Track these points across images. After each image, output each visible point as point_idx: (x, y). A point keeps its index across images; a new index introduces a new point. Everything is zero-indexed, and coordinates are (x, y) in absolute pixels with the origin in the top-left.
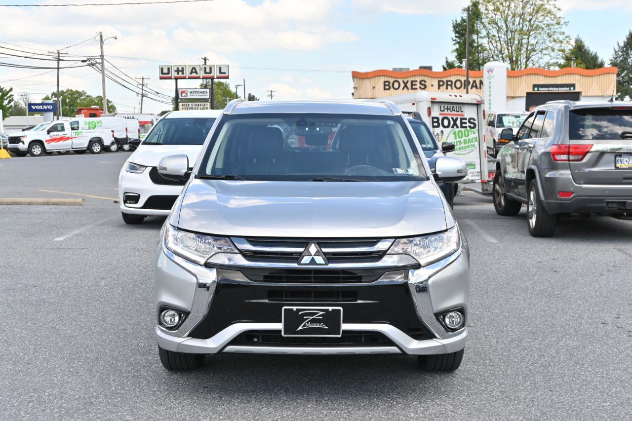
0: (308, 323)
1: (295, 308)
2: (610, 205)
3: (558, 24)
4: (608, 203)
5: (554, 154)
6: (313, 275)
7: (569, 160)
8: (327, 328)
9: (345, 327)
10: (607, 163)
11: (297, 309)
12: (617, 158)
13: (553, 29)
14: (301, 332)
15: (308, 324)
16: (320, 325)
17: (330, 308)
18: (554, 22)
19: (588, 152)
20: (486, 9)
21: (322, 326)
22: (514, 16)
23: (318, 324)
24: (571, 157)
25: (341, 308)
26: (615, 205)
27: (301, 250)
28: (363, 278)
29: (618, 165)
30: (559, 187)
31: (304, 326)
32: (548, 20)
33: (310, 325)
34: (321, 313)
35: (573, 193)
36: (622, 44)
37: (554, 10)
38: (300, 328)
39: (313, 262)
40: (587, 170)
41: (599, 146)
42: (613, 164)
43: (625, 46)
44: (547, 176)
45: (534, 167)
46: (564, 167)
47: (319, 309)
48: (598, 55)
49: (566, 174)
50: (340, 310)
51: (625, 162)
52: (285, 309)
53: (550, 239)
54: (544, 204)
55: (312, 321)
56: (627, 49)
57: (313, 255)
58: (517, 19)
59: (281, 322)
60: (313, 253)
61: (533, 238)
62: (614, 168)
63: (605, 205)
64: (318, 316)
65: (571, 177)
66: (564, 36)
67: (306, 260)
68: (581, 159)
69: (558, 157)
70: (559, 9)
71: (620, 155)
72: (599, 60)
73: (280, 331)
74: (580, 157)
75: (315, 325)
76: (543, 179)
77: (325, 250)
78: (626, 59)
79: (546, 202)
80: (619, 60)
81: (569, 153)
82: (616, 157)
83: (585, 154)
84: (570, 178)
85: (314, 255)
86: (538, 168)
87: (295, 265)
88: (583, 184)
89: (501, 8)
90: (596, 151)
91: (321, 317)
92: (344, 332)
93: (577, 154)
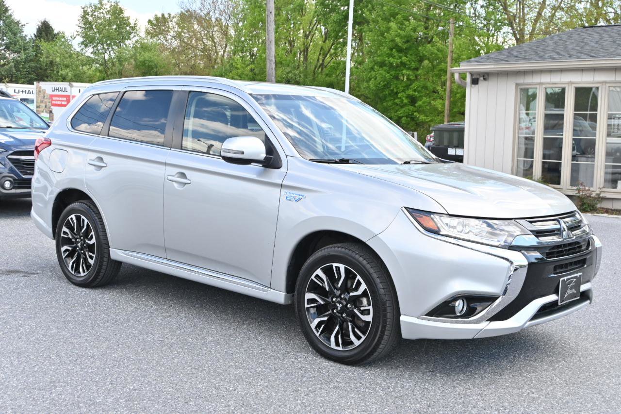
0: (569, 290)
8: (575, 292)
11: (566, 279)
14: (566, 299)
17: (578, 275)
23: (573, 290)
27: (558, 226)
31: (568, 293)
34: (575, 280)
38: (566, 295)
39: (568, 236)
47: (574, 276)
50: (581, 275)
52: (562, 281)
55: (571, 288)
57: (566, 230)
64: (573, 283)
75: (571, 292)
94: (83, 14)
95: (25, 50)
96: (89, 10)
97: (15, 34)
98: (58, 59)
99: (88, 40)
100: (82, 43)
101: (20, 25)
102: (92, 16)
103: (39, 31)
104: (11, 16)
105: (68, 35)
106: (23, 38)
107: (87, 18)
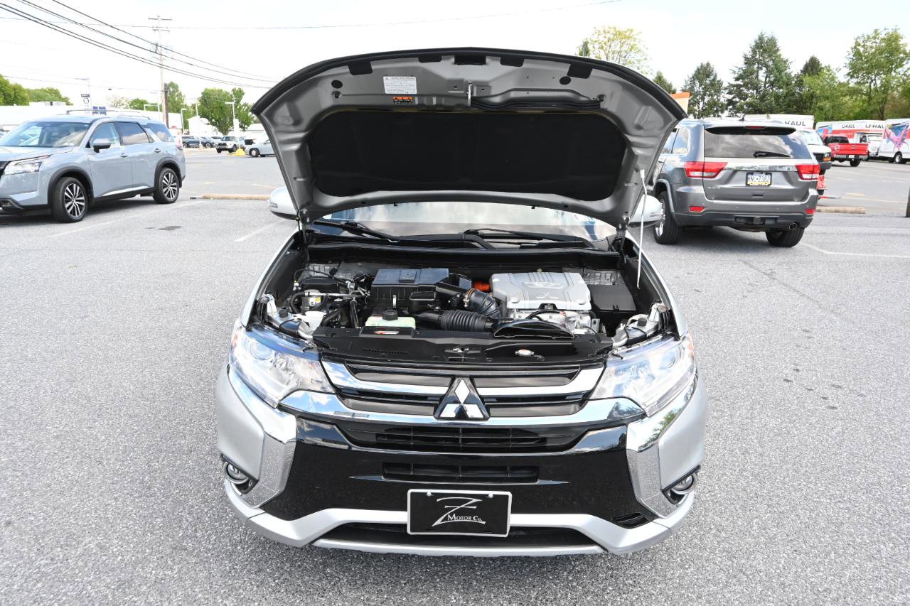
0: (451, 514)
1: (429, 492)
2: (738, 220)
3: (646, 59)
4: (737, 217)
5: (688, 171)
6: (461, 437)
7: (703, 177)
8: (484, 523)
9: (516, 520)
10: (739, 181)
11: (432, 493)
12: (749, 176)
13: (642, 63)
14: (439, 528)
15: (452, 516)
16: (472, 519)
17: (491, 494)
18: (643, 58)
19: (722, 169)
20: (594, 47)
21: (475, 521)
22: (613, 53)
23: (470, 518)
24: (705, 174)
25: (509, 493)
26: (742, 220)
27: (442, 391)
28: (548, 440)
29: (749, 183)
30: (691, 202)
31: (446, 519)
32: (638, 56)
33: (455, 519)
34: (475, 500)
35: (704, 207)
36: (691, 76)
37: (643, 49)
38: (438, 522)
39: (461, 414)
40: (719, 186)
41: (733, 163)
42: (745, 182)
43: (693, 77)
44: (678, 190)
45: (664, 181)
46: (696, 183)
47: (472, 494)
48: (673, 84)
49: (699, 190)
50: (507, 496)
51: (755, 179)
52: (412, 494)
53: (675, 246)
54: (675, 217)
55: (459, 513)
56: (694, 80)
57: (462, 401)
58: (616, 55)
59: (405, 510)
60: (462, 398)
61: (657, 244)
62: (745, 185)
63: (734, 220)
64: (468, 505)
65: (703, 192)
66: (649, 69)
67: (450, 411)
68: (715, 177)
69: (692, 174)
70: (647, 48)
71: (752, 173)
72: (673, 88)
73: (404, 526)
74: (714, 174)
75: (462, 519)
76: (674, 192)
77: (484, 392)
78: (693, 87)
79: (677, 215)
80: (688, 87)
81: (703, 170)
82: (747, 174)
83: (718, 171)
84: (702, 194)
85: (465, 403)
86: (669, 182)
87: (429, 420)
88: (715, 199)
89: (605, 47)
90: (730, 169)
91: (475, 507)
92: (512, 528)
93: (711, 171)
94: (854, 45)
95: (787, 85)
96: (860, 41)
97: (780, 72)
98: (818, 92)
99: (854, 70)
100: (848, 74)
101: (787, 63)
102: (863, 46)
103: (806, 67)
104: (780, 55)
105: (833, 68)
106: (788, 76)
107: (857, 49)
